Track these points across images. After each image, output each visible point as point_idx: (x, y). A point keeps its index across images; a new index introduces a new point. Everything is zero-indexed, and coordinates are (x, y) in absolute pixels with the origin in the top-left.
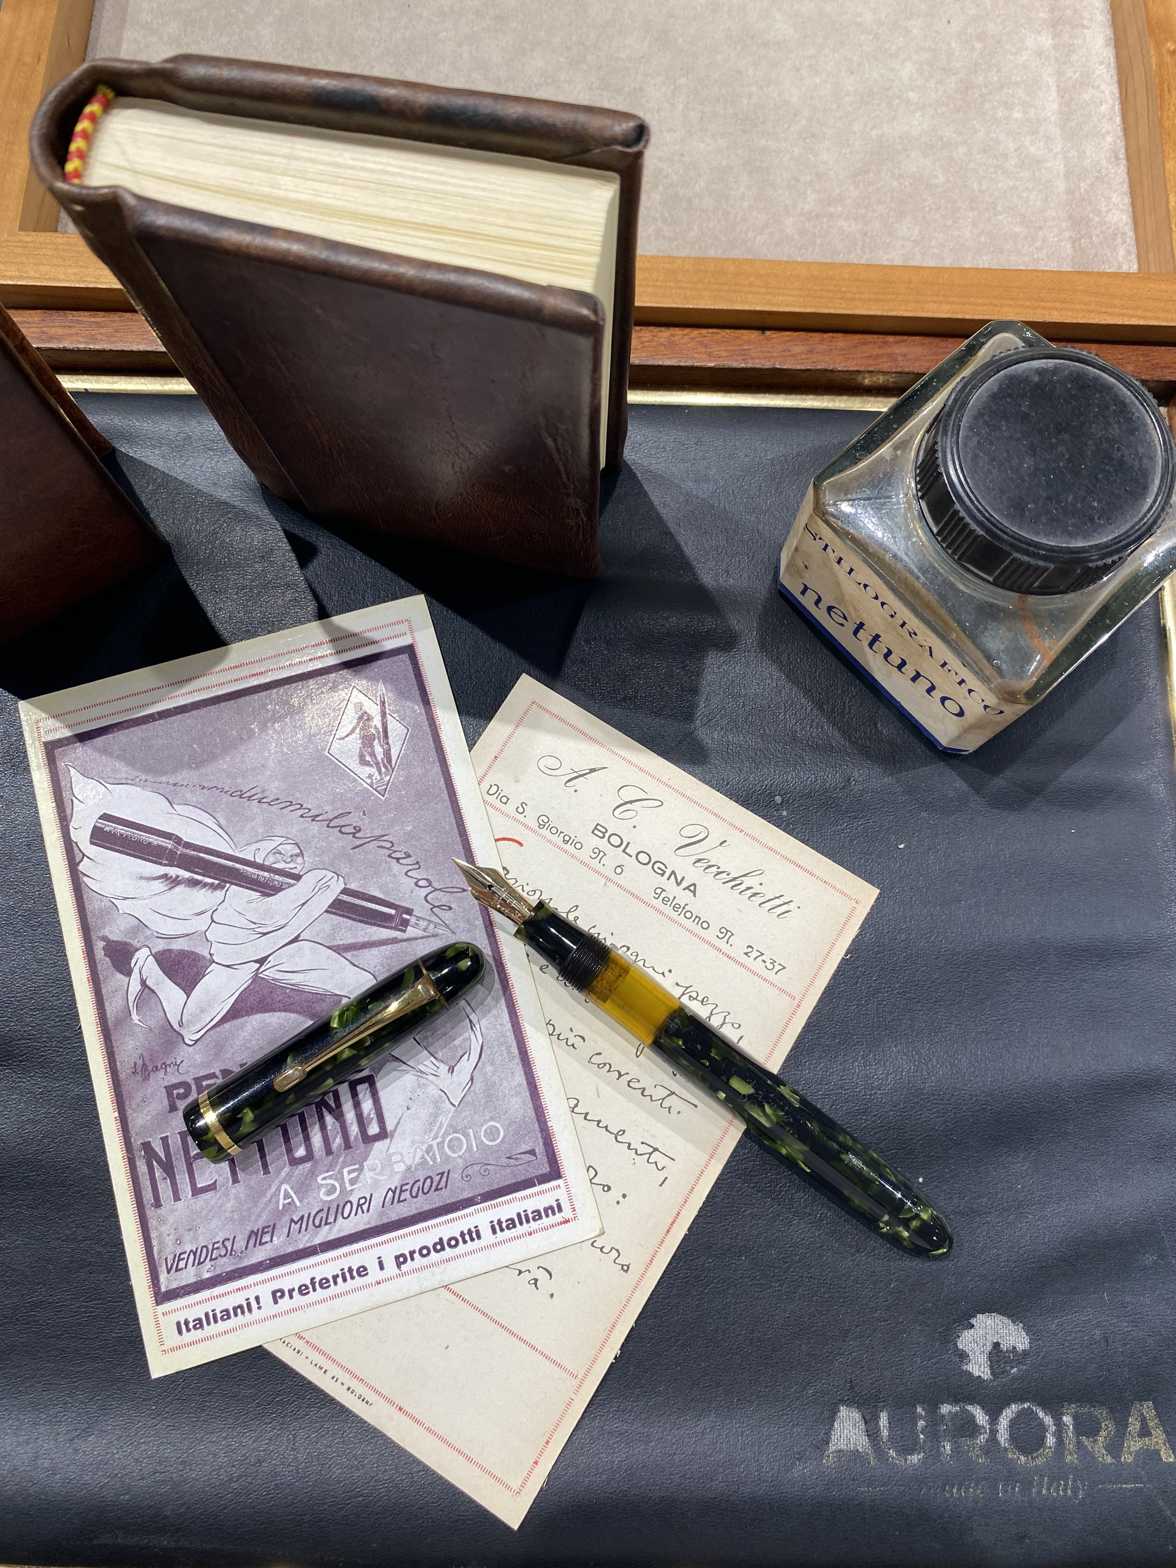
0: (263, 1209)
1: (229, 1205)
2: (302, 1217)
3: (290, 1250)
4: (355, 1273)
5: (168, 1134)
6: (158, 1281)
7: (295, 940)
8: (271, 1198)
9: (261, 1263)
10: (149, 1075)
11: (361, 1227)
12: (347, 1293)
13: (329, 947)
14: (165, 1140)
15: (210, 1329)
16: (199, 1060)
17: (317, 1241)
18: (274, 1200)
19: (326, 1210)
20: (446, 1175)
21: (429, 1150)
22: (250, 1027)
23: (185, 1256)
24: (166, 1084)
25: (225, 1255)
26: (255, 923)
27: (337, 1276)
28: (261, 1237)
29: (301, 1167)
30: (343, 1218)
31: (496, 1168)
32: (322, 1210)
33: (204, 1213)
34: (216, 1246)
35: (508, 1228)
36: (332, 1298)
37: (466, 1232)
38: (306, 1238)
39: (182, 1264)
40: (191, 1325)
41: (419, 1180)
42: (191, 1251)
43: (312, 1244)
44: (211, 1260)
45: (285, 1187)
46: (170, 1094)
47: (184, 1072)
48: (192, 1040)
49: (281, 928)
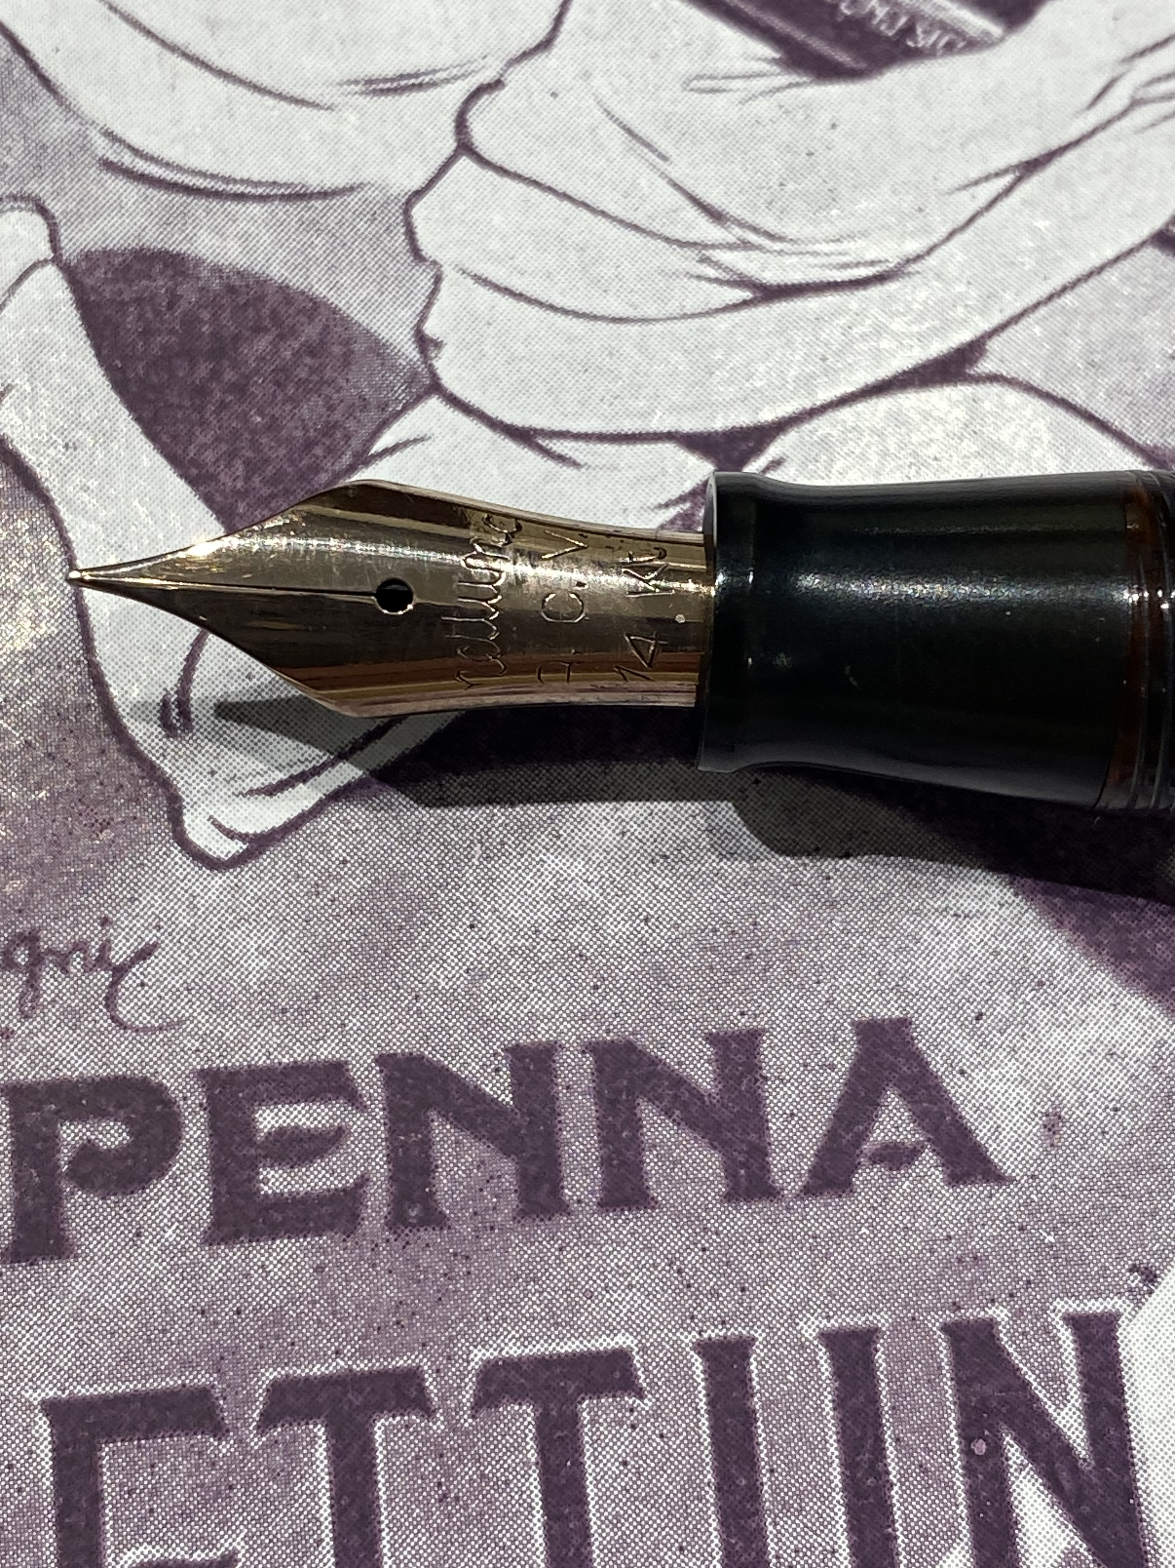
7: (951, 368)
24: (21, 1069)
26: (716, 216)
46: (32, 1147)
47: (146, 1019)
48: (230, 834)
49: (881, 278)
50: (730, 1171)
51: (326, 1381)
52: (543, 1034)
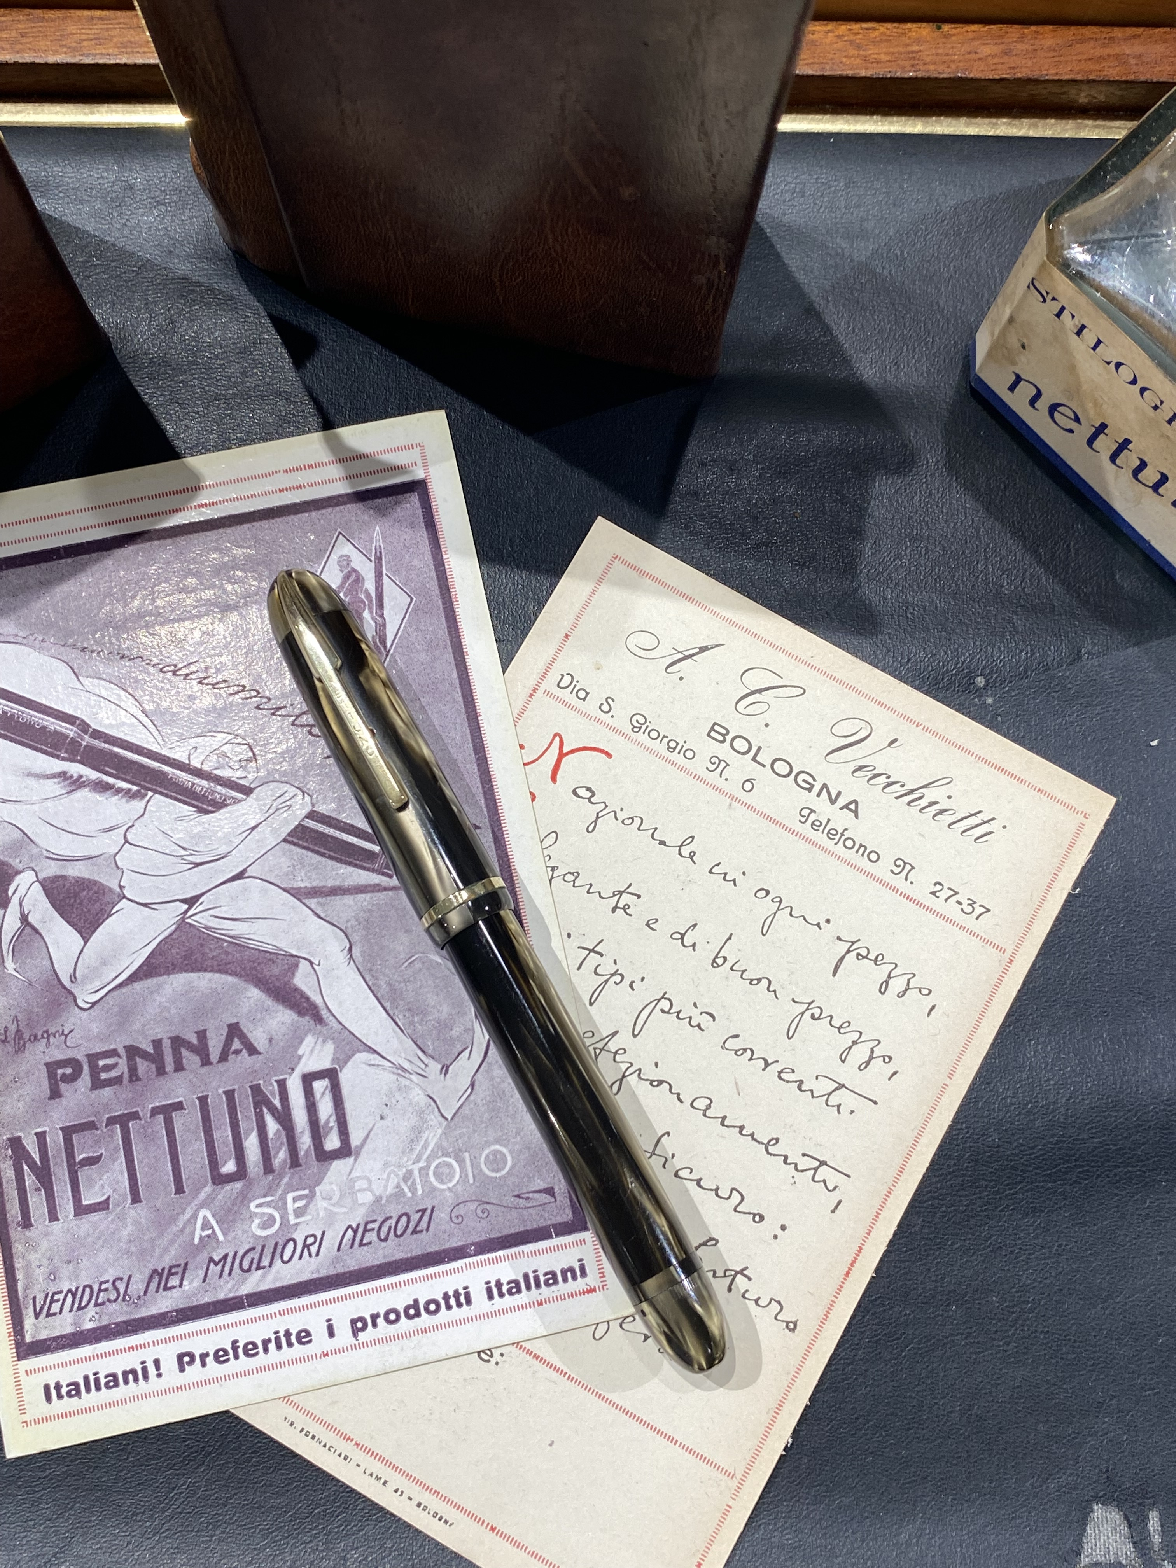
0: (172, 1242)
1: (125, 1233)
2: (225, 1257)
3: (206, 1300)
4: (293, 1339)
5: (46, 1128)
6: (22, 1328)
7: (240, 876)
8: (184, 1228)
9: (163, 1315)
10: (24, 1045)
11: (306, 1276)
12: (281, 1365)
13: (285, 890)
14: (41, 1137)
15: (89, 1399)
16: (96, 1030)
17: (245, 1290)
18: (187, 1231)
19: (259, 1248)
20: (428, 1212)
21: (408, 1176)
22: (170, 990)
23: (61, 1297)
24: (48, 1059)
25: (116, 1300)
26: (184, 849)
27: (269, 1340)
28: (167, 1280)
29: (228, 1187)
30: (283, 1262)
31: (499, 1208)
32: (253, 1249)
33: (90, 1239)
34: (104, 1286)
35: (510, 1292)
36: (259, 1370)
37: (451, 1293)
38: (229, 1286)
39: (56, 1308)
40: (64, 1391)
41: (391, 1217)
42: (70, 1291)
43: (237, 1294)
44: (96, 1305)
45: (204, 1213)
46: (52, 1075)
47: (73, 1045)
48: (88, 1003)
49: (223, 858)
50: (202, 1060)
51: (119, 1116)
52: (159, 1037)
